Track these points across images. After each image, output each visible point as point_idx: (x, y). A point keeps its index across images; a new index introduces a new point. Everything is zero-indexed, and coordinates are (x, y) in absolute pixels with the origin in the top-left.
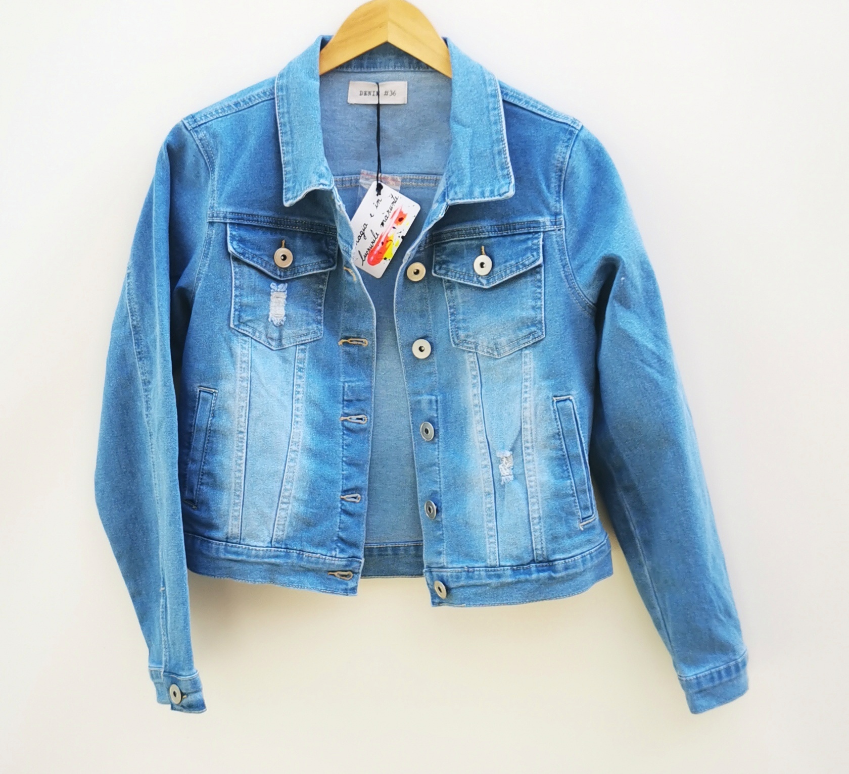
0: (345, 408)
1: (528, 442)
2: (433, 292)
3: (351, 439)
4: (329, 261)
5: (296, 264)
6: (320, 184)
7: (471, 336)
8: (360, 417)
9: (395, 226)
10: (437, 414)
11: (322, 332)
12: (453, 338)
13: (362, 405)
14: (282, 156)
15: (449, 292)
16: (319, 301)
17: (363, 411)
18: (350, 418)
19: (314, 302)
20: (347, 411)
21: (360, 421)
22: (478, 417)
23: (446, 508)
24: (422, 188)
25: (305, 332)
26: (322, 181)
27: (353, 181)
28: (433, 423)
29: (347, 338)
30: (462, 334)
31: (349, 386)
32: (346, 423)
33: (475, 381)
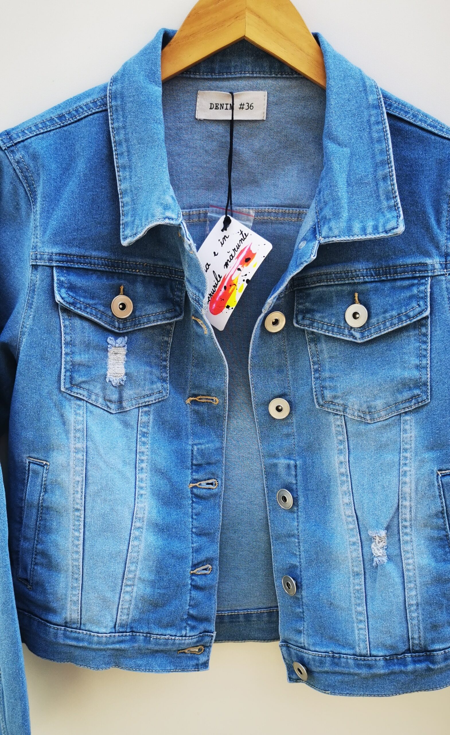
0: (194, 474)
1: (406, 521)
2: (293, 344)
3: (201, 506)
4: (175, 310)
5: (137, 314)
6: (165, 218)
7: (338, 397)
8: (210, 481)
9: (240, 267)
10: (297, 480)
11: (168, 392)
12: (317, 398)
13: (212, 469)
14: (118, 183)
15: (312, 345)
16: (164, 355)
17: (214, 475)
18: (200, 484)
19: (158, 357)
20: (196, 476)
21: (211, 486)
22: (345, 487)
23: (307, 585)
24: (282, 223)
25: (148, 393)
26: (169, 214)
27: (202, 215)
28: (291, 490)
29: (195, 396)
30: (328, 394)
31: (198, 449)
32: (195, 490)
33: (342, 447)
